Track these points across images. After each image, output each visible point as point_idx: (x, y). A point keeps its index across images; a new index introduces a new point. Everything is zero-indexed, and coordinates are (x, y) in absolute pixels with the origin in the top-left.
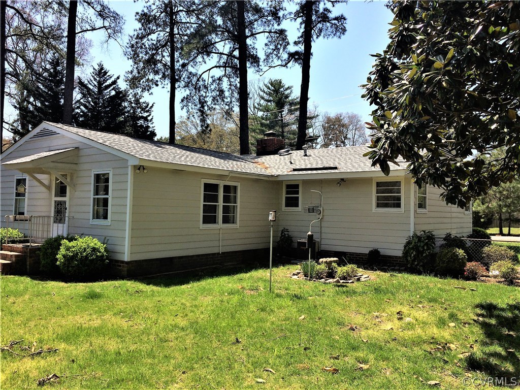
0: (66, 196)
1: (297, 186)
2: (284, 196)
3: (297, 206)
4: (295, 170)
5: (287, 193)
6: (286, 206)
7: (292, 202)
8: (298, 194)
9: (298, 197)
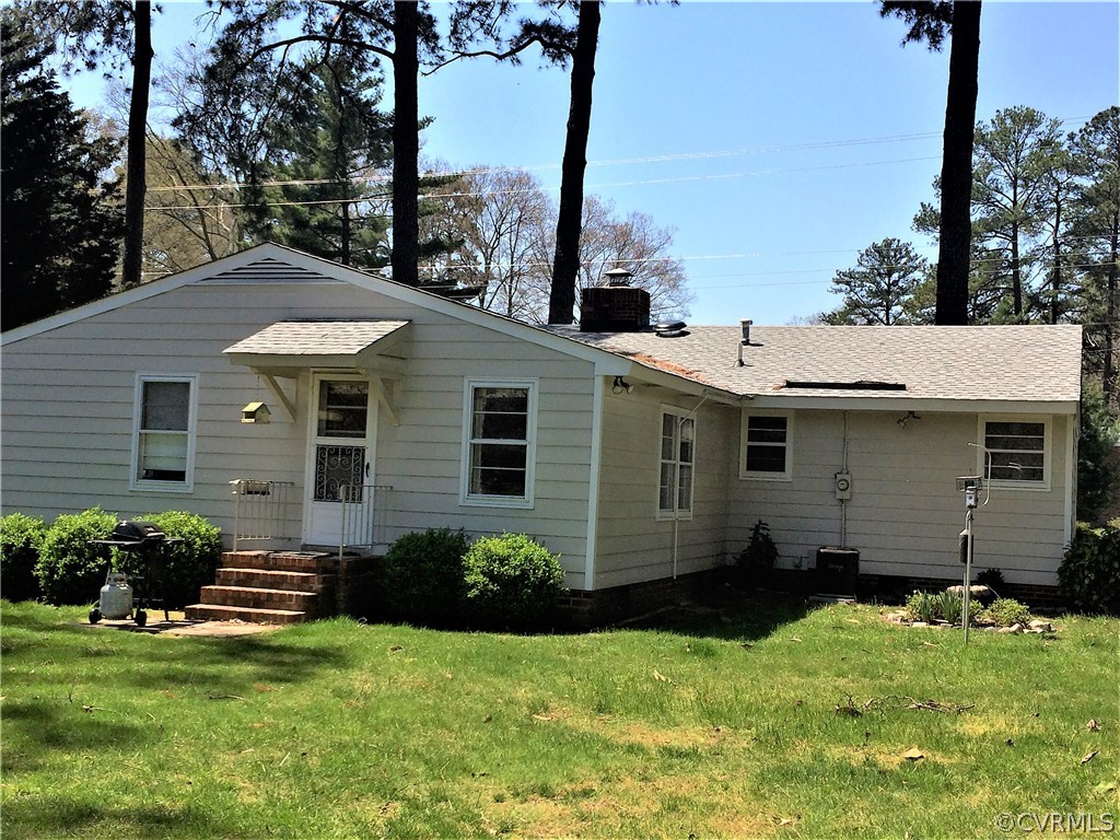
0: (364, 436)
1: (781, 423)
2: (744, 443)
3: (781, 468)
4: (790, 385)
5: (752, 437)
6: (750, 467)
7: (768, 459)
8: (784, 441)
9: (784, 448)
